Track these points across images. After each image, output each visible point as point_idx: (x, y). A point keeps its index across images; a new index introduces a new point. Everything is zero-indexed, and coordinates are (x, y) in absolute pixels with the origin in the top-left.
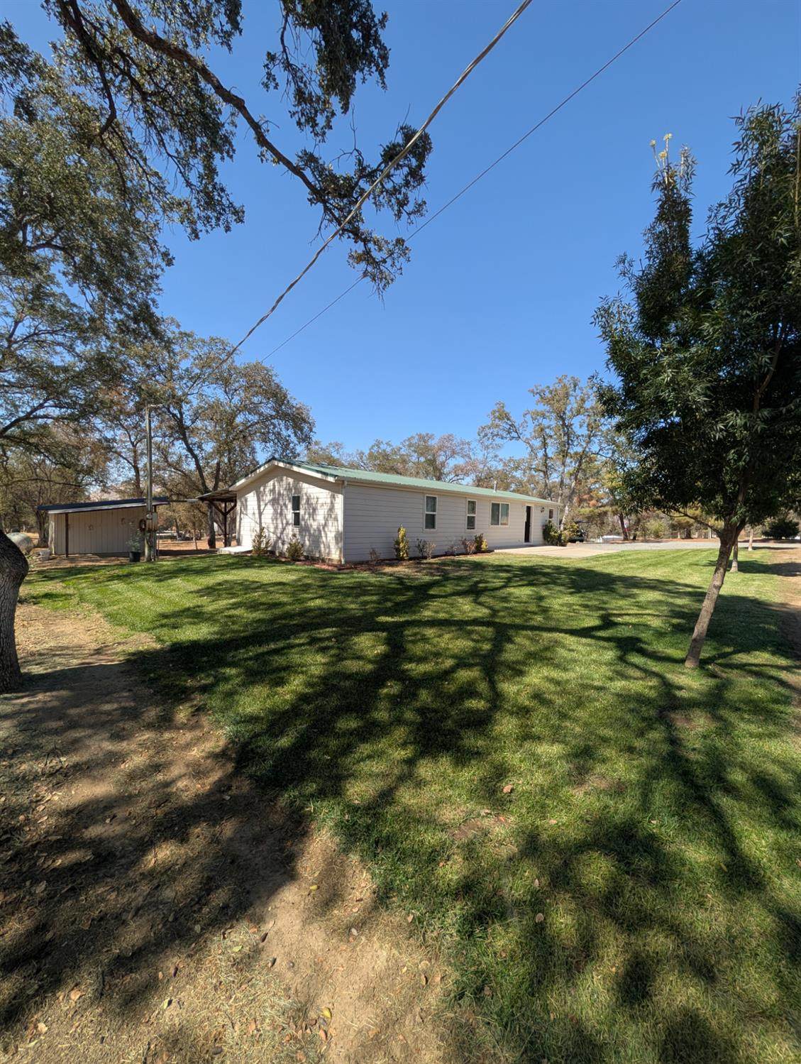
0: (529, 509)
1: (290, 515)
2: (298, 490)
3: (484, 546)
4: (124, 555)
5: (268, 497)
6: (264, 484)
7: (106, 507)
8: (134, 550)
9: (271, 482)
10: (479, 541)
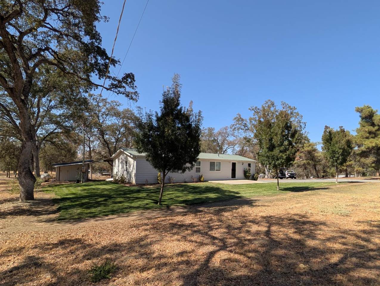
0: (234, 165)
1: (125, 168)
2: (127, 159)
3: (202, 179)
4: (75, 181)
5: (120, 161)
6: (120, 156)
7: (72, 164)
8: (77, 179)
9: (121, 156)
10: (200, 177)
